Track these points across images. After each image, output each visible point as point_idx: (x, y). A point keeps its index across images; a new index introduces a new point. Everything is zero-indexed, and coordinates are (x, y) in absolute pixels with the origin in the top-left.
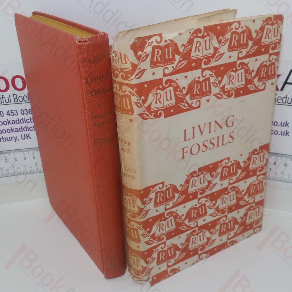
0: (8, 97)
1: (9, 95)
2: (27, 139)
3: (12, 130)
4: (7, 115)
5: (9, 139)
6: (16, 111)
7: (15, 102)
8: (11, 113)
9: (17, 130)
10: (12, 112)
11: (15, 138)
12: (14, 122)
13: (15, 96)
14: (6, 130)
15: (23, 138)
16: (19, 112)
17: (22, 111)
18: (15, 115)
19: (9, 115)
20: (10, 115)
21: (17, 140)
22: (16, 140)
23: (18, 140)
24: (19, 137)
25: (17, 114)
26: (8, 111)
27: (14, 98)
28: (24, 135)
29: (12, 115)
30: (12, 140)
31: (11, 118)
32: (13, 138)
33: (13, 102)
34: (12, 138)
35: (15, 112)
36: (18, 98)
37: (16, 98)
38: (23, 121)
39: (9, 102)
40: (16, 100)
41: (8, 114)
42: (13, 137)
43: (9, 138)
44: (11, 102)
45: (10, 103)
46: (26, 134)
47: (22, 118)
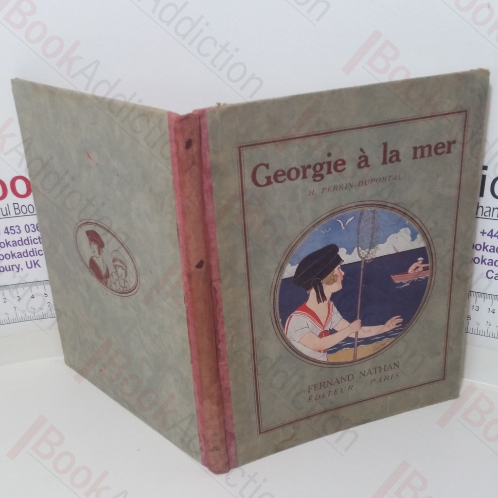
0: (6, 208)
1: (8, 205)
2: (35, 267)
3: (13, 255)
4: (5, 233)
5: (8, 269)
6: (18, 228)
7: (16, 214)
8: (11, 230)
9: (20, 255)
10: (12, 228)
11: (18, 266)
12: (15, 244)
13: (16, 206)
14: (4, 255)
15: (30, 266)
16: (22, 228)
17: (27, 227)
18: (16, 233)
19: (8, 233)
20: (10, 234)
21: (20, 270)
22: (18, 269)
23: (22, 269)
24: (23, 266)
25: (19, 231)
26: (7, 228)
27: (15, 209)
28: (31, 261)
29: (12, 233)
30: (13, 270)
31: (11, 238)
32: (14, 267)
33: (13, 214)
34: (12, 266)
35: (16, 229)
36: (20, 208)
37: (17, 209)
38: (28, 241)
39: (7, 214)
40: (17, 211)
41: (6, 231)
42: (14, 265)
43: (9, 266)
44: (10, 214)
45: (9, 216)
46: (34, 261)
47: (27, 237)
